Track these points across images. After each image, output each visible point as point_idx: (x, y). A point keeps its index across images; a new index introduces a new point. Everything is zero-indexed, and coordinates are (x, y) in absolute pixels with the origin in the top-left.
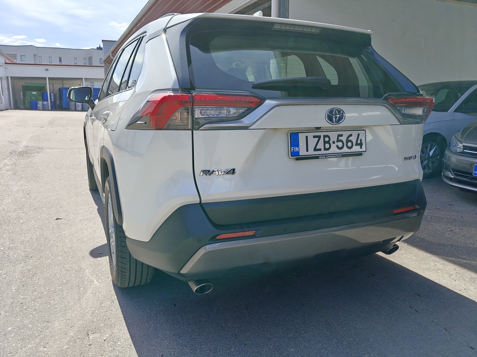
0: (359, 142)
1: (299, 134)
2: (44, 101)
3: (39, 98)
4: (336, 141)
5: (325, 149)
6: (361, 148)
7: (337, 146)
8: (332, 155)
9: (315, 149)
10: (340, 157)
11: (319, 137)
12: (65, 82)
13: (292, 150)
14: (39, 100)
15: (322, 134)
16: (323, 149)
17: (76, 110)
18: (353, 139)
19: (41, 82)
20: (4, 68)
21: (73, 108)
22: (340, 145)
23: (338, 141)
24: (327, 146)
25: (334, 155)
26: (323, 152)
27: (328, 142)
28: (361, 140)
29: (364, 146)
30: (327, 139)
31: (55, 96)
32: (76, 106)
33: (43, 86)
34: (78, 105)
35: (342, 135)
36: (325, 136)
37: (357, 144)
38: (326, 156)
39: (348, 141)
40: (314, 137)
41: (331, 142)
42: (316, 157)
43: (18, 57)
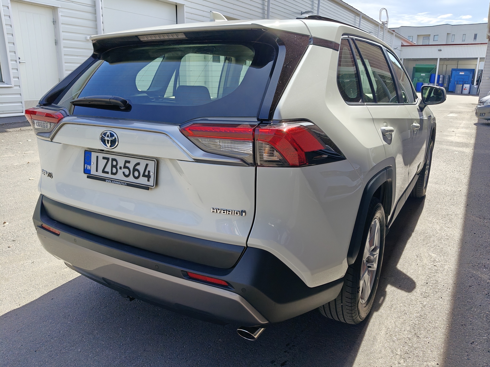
0: (147, 173)
1: (92, 153)
2: (430, 83)
3: (426, 80)
4: (123, 167)
5: (112, 173)
6: (148, 181)
7: (124, 173)
8: (118, 181)
9: (104, 171)
10: (125, 185)
11: (108, 159)
12: (460, 62)
13: (86, 167)
14: (426, 82)
15: (111, 157)
16: (110, 173)
17: (462, 94)
18: (141, 168)
19: (432, 63)
20: (400, 50)
21: (459, 92)
22: (127, 172)
23: (125, 167)
24: (114, 170)
25: (120, 182)
26: (110, 176)
27: (115, 167)
28: (149, 172)
29: (152, 179)
30: (115, 163)
31: (444, 78)
32: (463, 89)
33: (433, 67)
34: (465, 88)
35: (129, 162)
36: (113, 160)
37: (144, 175)
38: (112, 180)
39: (135, 170)
40: (104, 158)
41: (118, 167)
42: (103, 179)
43: (431, 38)
